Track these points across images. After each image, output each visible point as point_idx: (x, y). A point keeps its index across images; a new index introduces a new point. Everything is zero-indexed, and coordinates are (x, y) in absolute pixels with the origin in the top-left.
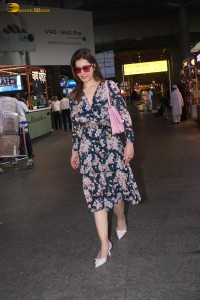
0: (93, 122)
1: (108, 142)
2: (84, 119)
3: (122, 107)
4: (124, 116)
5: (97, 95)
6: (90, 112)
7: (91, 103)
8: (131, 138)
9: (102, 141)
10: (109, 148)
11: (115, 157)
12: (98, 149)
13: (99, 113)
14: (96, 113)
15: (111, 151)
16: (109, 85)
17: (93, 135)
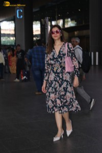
0: (58, 64)
1: (64, 76)
2: (52, 62)
3: (74, 58)
4: (75, 63)
5: (62, 50)
6: (57, 58)
7: (58, 54)
8: (78, 75)
9: (60, 75)
10: (64, 79)
11: (67, 84)
12: (58, 79)
13: (61, 60)
14: (59, 60)
15: (65, 81)
16: (68, 45)
17: (57, 71)
